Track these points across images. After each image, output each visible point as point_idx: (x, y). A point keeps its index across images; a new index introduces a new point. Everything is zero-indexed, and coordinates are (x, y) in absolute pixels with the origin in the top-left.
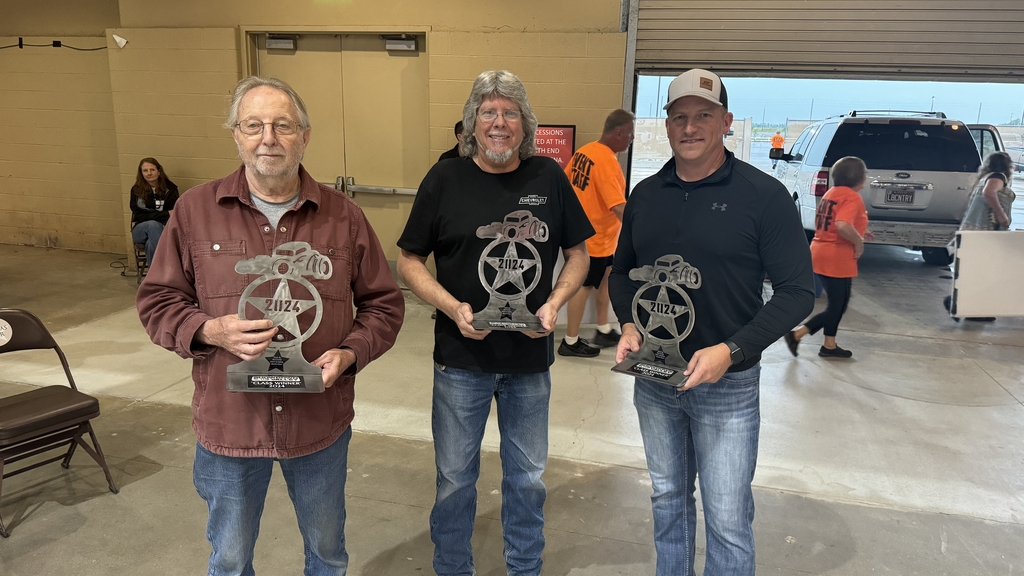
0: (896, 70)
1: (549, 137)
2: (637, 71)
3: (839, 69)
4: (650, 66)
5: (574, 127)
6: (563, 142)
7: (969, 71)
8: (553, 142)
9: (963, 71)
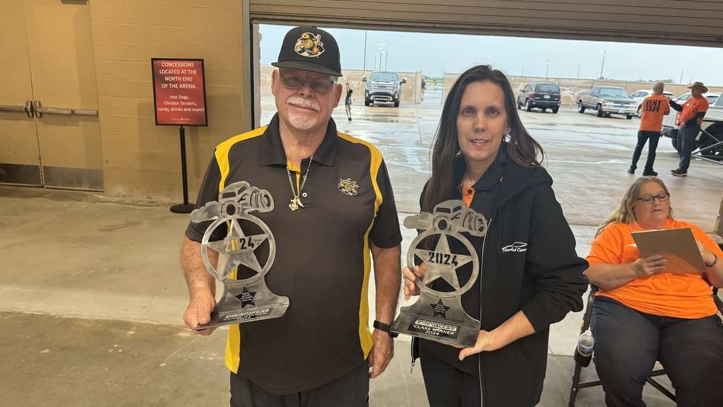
0: (432, 25)
1: (183, 68)
2: (251, 19)
3: (394, 23)
4: (261, 17)
5: (202, 60)
6: (194, 72)
7: (480, 27)
8: (187, 72)
9: (476, 27)
